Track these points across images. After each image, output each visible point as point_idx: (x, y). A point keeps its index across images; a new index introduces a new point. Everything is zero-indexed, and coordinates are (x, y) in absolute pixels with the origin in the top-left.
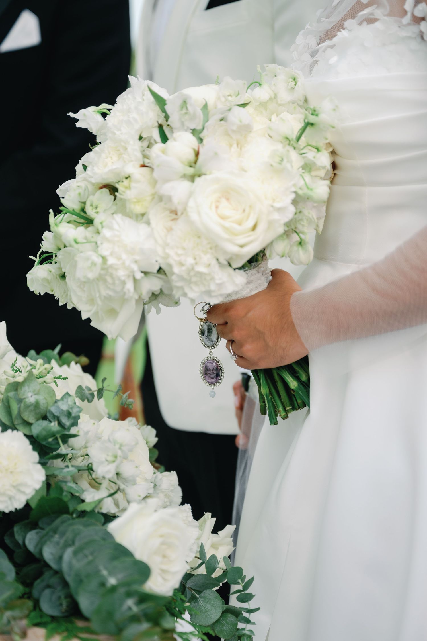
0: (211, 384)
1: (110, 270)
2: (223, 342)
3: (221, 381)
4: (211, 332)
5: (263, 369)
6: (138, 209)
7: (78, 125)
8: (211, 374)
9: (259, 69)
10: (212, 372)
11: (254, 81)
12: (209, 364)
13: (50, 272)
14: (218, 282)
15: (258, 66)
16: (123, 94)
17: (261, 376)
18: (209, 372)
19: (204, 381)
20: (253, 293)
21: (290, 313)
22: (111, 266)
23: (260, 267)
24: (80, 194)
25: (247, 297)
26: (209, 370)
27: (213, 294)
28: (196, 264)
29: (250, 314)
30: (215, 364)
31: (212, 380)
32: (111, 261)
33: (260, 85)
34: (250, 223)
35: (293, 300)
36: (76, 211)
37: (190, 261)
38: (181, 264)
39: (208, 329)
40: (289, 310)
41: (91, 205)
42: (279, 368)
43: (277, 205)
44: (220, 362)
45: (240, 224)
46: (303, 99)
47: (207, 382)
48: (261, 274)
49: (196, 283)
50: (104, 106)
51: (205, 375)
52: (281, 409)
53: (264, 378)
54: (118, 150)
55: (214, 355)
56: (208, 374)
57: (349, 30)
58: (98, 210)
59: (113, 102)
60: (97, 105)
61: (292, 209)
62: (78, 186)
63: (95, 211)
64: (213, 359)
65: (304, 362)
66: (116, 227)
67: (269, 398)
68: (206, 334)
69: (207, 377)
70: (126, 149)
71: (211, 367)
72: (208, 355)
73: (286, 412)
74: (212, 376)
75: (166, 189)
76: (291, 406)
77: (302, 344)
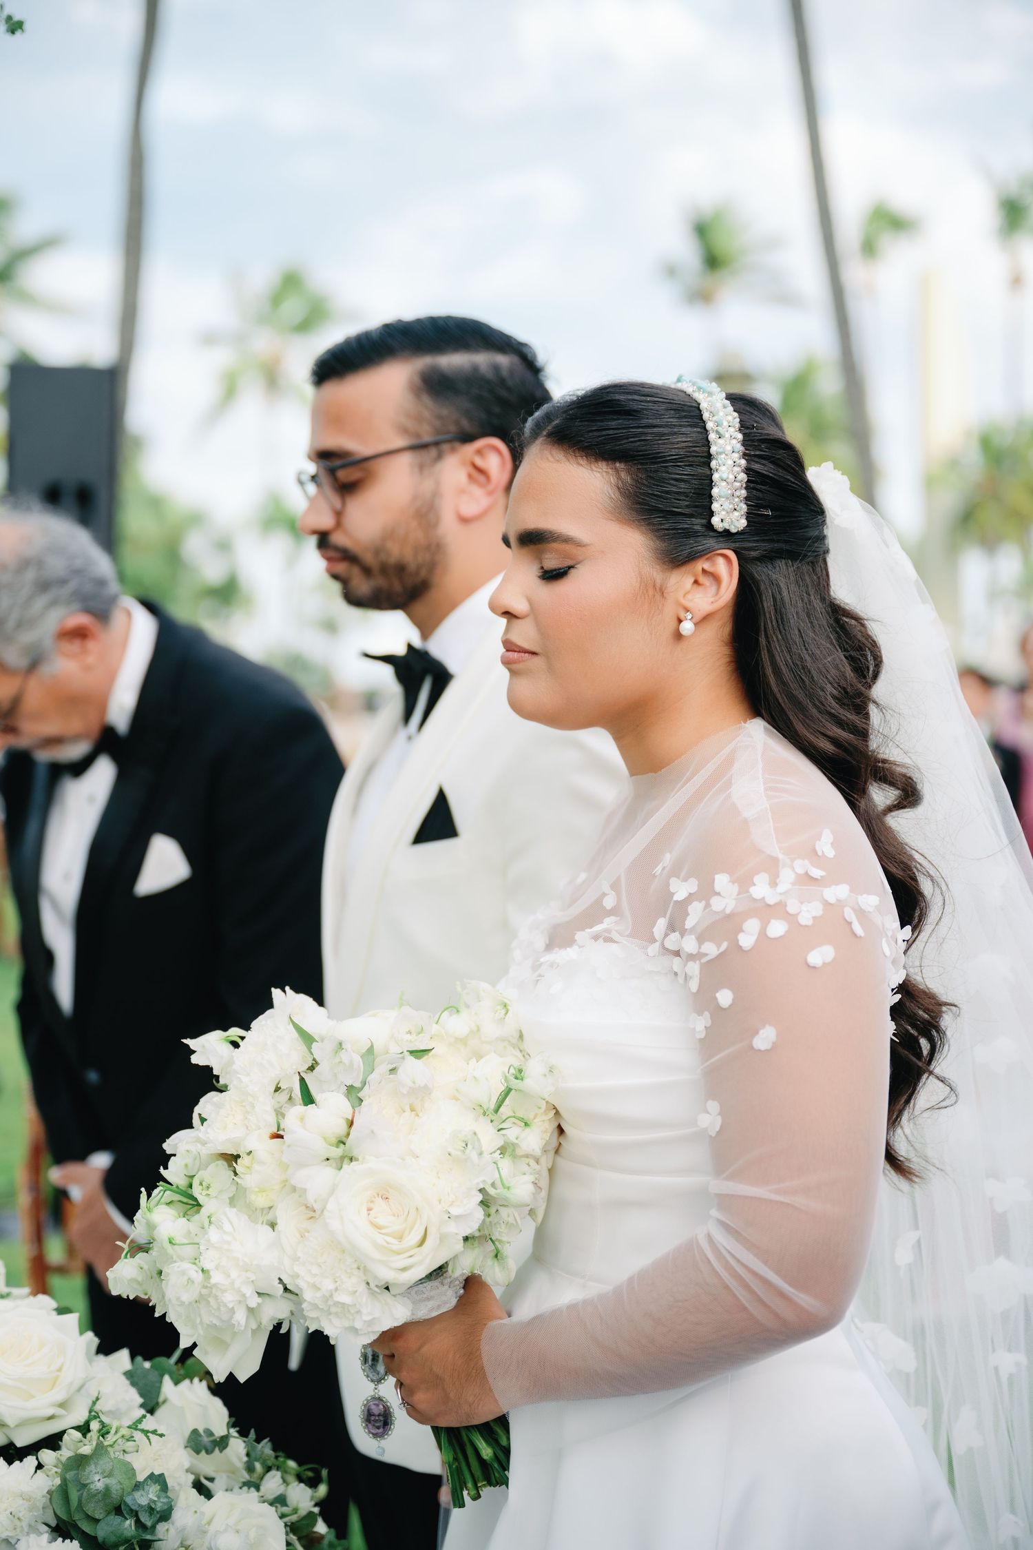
0: (375, 1436)
1: (214, 1291)
2: (391, 1380)
3: (390, 1432)
4: (377, 1361)
5: (445, 1428)
6: (261, 1201)
7: (195, 1059)
8: (375, 1421)
9: (459, 988)
10: (377, 1418)
11: (450, 1005)
12: (373, 1407)
13: (141, 1268)
14: (366, 1318)
15: (458, 983)
16: (261, 1017)
17: (443, 1435)
18: (373, 1418)
19: (367, 1431)
20: (434, 1314)
21: (480, 1355)
22: (215, 1285)
23: (446, 1278)
24: (186, 1165)
25: (425, 1320)
26: (374, 1415)
27: (360, 1333)
28: (336, 1289)
29: (425, 1349)
30: (381, 1407)
31: (377, 1431)
32: (216, 1278)
33: (458, 1011)
34: (416, 1236)
35: (485, 1334)
36: (180, 1187)
37: (328, 1285)
38: (316, 1287)
39: (373, 1355)
40: (479, 1349)
41: (201, 1184)
42: (468, 1428)
43: (455, 1211)
44: (389, 1404)
45: (400, 1237)
46: (517, 1035)
47: (370, 1432)
48: (446, 1287)
49: (336, 1314)
50: (235, 1032)
51: (367, 1423)
52: (470, 1485)
53: (446, 1439)
54: (244, 1106)
55: (381, 1394)
56: (372, 1422)
57: (580, 947)
58: (210, 1191)
59: (247, 1028)
60: (225, 1029)
61: (480, 1214)
62: (188, 1151)
63: (204, 1193)
64: (380, 1399)
65: (503, 1421)
66: (227, 1227)
67: (454, 1466)
68: (370, 1362)
69: (370, 1426)
70: (253, 1107)
71: (375, 1410)
72: (373, 1393)
73: (477, 1488)
74: (377, 1424)
75: (301, 1177)
76: (485, 1481)
77: (496, 1401)
